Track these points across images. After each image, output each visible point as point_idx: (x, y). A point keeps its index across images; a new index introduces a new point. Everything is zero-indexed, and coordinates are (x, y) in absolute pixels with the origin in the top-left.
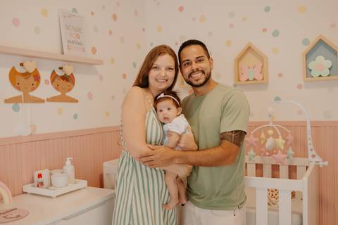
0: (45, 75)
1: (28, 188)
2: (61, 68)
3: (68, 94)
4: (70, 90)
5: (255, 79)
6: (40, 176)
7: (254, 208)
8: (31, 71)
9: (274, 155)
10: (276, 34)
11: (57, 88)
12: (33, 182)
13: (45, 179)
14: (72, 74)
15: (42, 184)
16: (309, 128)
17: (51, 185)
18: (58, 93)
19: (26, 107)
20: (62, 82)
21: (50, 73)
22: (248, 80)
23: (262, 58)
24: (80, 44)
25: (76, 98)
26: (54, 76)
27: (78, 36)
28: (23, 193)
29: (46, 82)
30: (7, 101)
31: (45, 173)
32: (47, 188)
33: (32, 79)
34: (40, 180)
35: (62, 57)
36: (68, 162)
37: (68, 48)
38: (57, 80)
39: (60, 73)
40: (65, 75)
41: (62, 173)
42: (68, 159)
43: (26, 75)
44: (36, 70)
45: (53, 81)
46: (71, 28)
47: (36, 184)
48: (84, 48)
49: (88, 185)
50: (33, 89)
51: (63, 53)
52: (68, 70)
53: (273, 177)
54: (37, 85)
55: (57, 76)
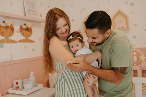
0: (17, 28)
1: (10, 90)
2: (25, 24)
3: (29, 38)
4: (30, 36)
5: (122, 28)
6: (17, 83)
8: (9, 25)
9: (140, 65)
10: (132, 4)
11: (23, 35)
12: (13, 87)
13: (20, 85)
14: (31, 28)
15: (18, 87)
17: (23, 88)
18: (24, 38)
19: (7, 46)
20: (26, 32)
21: (19, 27)
22: (119, 28)
23: (126, 17)
24: (34, 11)
25: (33, 40)
26: (21, 28)
27: (33, 8)
28: (8, 93)
29: (18, 32)
31: (19, 81)
32: (21, 90)
33: (9, 30)
34: (17, 86)
35: (25, 18)
36: (32, 75)
37: (28, 13)
38: (23, 31)
39: (24, 27)
40: (27, 28)
41: (29, 81)
42: (32, 73)
43: (7, 27)
44: (12, 25)
45: (21, 31)
46: (29, 3)
47: (15, 88)
48: (36, 14)
49: (44, 86)
50: (11, 36)
51: (25, 15)
52: (29, 25)
53: (143, 77)
54: (13, 33)
55: (23, 28)
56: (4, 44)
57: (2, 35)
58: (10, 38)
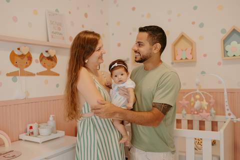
0: (36, 56)
1: (23, 136)
2: (47, 52)
3: (52, 70)
4: (53, 67)
5: (186, 59)
6: (31, 128)
7: (185, 152)
8: (25, 53)
9: (201, 114)
10: (201, 25)
11: (44, 66)
12: (26, 132)
13: (34, 130)
14: (55, 56)
15: (32, 133)
16: (225, 93)
17: (39, 134)
18: (45, 69)
19: (22, 79)
21: (39, 55)
22: (182, 59)
23: (191, 43)
24: (60, 34)
25: (58, 73)
26: (42, 57)
27: (59, 29)
28: (19, 140)
29: (37, 61)
30: (8, 75)
31: (35, 126)
32: (36, 137)
33: (26, 59)
34: (31, 131)
35: (47, 44)
36: (51, 118)
37: (52, 37)
38: (44, 60)
39: (46, 55)
40: (50, 56)
41: (47, 126)
42: (51, 116)
43: (22, 56)
44: (29, 52)
45: (41, 61)
46: (54, 23)
47: (28, 133)
48: (63, 38)
49: (65, 135)
50: (27, 66)
51: (48, 41)
52: (52, 53)
53: (200, 129)
54: (30, 64)
55: (44, 56)
56: (18, 77)
57: (17, 66)
58: (26, 69)
